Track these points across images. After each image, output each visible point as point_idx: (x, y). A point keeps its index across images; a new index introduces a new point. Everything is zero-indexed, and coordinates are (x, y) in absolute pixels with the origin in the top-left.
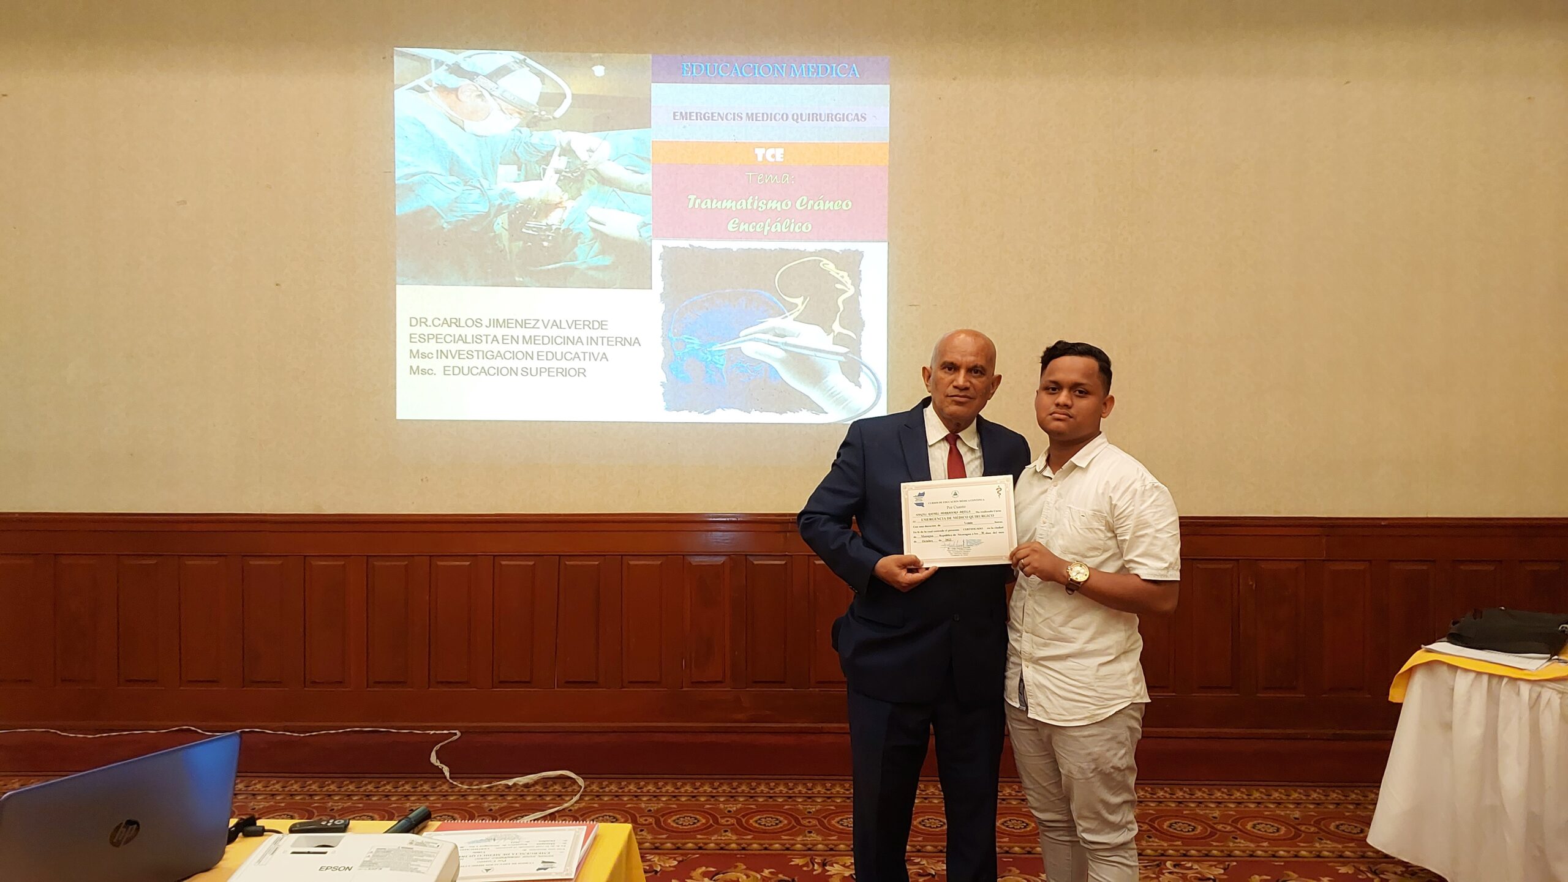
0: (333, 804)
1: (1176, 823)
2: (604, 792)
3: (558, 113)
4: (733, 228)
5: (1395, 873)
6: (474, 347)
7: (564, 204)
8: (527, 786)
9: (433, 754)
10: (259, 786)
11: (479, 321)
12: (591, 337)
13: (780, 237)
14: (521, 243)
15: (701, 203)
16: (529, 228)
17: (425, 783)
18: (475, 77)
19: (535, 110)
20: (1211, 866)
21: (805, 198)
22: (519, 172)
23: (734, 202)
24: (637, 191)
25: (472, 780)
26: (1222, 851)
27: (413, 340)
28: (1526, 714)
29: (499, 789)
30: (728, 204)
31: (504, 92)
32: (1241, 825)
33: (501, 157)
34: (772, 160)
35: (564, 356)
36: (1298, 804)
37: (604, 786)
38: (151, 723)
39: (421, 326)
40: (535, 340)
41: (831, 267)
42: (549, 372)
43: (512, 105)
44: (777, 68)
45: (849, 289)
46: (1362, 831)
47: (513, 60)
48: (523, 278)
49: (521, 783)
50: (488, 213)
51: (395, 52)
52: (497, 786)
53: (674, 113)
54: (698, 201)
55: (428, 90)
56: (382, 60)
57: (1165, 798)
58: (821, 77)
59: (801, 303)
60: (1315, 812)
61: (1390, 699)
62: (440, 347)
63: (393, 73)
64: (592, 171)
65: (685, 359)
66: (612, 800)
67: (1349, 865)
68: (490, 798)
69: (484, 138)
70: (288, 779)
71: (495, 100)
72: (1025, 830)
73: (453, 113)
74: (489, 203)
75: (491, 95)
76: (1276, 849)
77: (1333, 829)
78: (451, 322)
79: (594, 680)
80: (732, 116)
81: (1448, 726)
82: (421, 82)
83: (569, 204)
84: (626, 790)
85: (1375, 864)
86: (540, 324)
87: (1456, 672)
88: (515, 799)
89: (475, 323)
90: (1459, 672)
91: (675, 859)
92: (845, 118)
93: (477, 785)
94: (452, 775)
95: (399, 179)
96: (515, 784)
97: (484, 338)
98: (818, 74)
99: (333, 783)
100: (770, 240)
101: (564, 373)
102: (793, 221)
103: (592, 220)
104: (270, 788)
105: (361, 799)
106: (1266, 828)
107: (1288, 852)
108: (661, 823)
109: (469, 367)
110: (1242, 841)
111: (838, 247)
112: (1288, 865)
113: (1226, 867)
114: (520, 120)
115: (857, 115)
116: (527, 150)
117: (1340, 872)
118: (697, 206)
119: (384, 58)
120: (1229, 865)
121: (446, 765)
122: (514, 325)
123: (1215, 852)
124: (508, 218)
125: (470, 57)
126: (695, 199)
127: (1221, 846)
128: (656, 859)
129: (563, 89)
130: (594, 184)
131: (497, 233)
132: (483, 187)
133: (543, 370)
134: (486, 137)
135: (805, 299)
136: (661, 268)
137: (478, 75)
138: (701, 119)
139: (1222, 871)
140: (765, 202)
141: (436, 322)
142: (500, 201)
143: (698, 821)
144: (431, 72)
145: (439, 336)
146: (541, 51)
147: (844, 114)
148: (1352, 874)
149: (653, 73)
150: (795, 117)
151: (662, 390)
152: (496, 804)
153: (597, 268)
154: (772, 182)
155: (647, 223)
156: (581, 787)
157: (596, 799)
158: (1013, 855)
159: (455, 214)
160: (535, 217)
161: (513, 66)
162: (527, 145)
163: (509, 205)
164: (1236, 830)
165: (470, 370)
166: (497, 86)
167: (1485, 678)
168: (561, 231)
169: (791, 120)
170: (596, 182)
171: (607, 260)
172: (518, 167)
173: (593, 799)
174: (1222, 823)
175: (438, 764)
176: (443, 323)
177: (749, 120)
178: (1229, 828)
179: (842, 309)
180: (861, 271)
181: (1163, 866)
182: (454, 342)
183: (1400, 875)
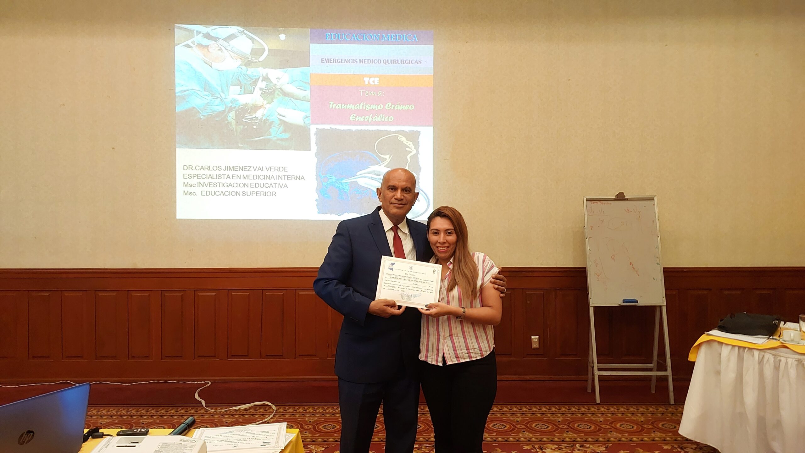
0: (144, 421)
1: (581, 424)
2: (286, 412)
3: (261, 59)
4: (353, 119)
5: (692, 448)
6: (217, 181)
7: (264, 106)
8: (245, 410)
9: (196, 394)
10: (104, 412)
11: (220, 167)
12: (279, 176)
13: (377, 123)
14: (242, 126)
15: (336, 105)
16: (246, 119)
17: (192, 409)
18: (218, 40)
19: (249, 57)
20: (599, 446)
21: (390, 104)
22: (241, 90)
23: (353, 105)
24: (302, 99)
25: (217, 407)
26: (604, 439)
27: (185, 177)
28: (757, 366)
29: (231, 411)
30: (350, 106)
31: (232, 48)
32: (614, 425)
33: (231, 82)
34: (373, 84)
35: (264, 185)
36: (643, 414)
37: (286, 409)
38: (47, 379)
39: (189, 170)
40: (249, 177)
41: (403, 139)
42: (257, 194)
43: (236, 54)
44: (375, 36)
45: (413, 151)
46: (675, 427)
47: (238, 31)
48: (243, 145)
49: (242, 409)
50: (225, 110)
51: (175, 27)
52: (230, 410)
53: (322, 59)
54: (335, 105)
55: (192, 46)
56: (169, 31)
57: (575, 411)
58: (398, 41)
59: (388, 158)
60: (652, 418)
61: (689, 359)
62: (199, 181)
63: (174, 37)
64: (279, 89)
65: (328, 187)
66: (290, 416)
67: (668, 445)
68: (226, 416)
69: (222, 72)
70: (119, 408)
71: (228, 51)
72: (504, 429)
73: (206, 59)
74: (225, 105)
75: (226, 49)
76: (631, 437)
77: (660, 426)
78: (205, 168)
79: (281, 354)
80: (352, 61)
81: (718, 373)
82: (189, 42)
83: (267, 106)
84: (298, 411)
85: (682, 444)
86: (252, 169)
87: (722, 345)
88: (240, 417)
89: (218, 168)
90: (724, 345)
91: (323, 447)
92: (410, 62)
93: (219, 410)
94: (206, 405)
95: (178, 93)
96: (239, 409)
97: (222, 176)
98: (396, 39)
99: (143, 409)
100: (373, 125)
101: (264, 194)
102: (384, 115)
103: (279, 114)
104: (110, 412)
105: (158, 418)
106: (627, 426)
107: (638, 438)
108: (316, 428)
109: (214, 191)
110: (615, 433)
111: (407, 129)
112: (638, 445)
113: (607, 446)
114: (241, 62)
115: (416, 60)
116: (245, 78)
117: (664, 448)
118: (334, 107)
119: (170, 30)
120: (608, 446)
121: (203, 400)
122: (238, 169)
123: (601, 439)
124: (235, 113)
125: (215, 29)
126: (333, 104)
127: (605, 436)
128: (313, 447)
129: (263, 46)
130: (280, 96)
131: (229, 121)
132: (222, 98)
133: (253, 193)
134: (223, 71)
135: (390, 156)
136: (315, 139)
137: (219, 39)
138: (336, 62)
139: (604, 449)
140: (369, 105)
141: (197, 168)
142: (231, 104)
143: (335, 427)
144: (194, 37)
145: (199, 175)
146: (252, 26)
147: (410, 60)
148: (671, 449)
149: (311, 39)
150: (385, 62)
151: (316, 203)
152: (229, 419)
153: (282, 140)
154: (373, 95)
155: (308, 116)
156: (274, 410)
157: (282, 416)
158: (498, 442)
159: (207, 111)
160: (249, 113)
161: (237, 34)
162: (245, 76)
163: (235, 107)
164: (611, 427)
165: (215, 193)
166: (229, 45)
167: (737, 348)
168: (263, 120)
169: (383, 63)
170: (281, 95)
171: (287, 136)
172: (240, 87)
173: (280, 416)
174: (604, 424)
175: (199, 399)
176: (201, 168)
177: (361, 63)
178: (608, 427)
179: (409, 161)
180: (419, 141)
181: (574, 447)
182: (207, 178)
183: (694, 449)
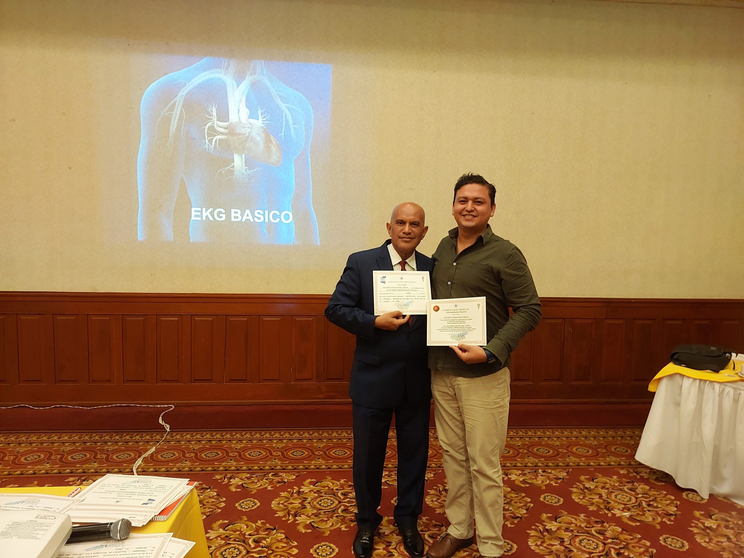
1: (539, 449)
9: (160, 418)
17: (157, 434)
20: (560, 471)
25: (182, 433)
28: (717, 399)
32: (571, 449)
36: (595, 438)
37: (252, 435)
46: (631, 453)
57: (532, 435)
60: (604, 442)
61: (649, 389)
66: (258, 442)
67: (624, 469)
68: (193, 443)
70: (82, 433)
76: (589, 461)
77: (613, 451)
79: (245, 379)
81: (678, 404)
84: (265, 436)
85: (636, 468)
88: (206, 443)
90: (685, 378)
91: (294, 475)
93: (185, 436)
94: (171, 430)
99: (107, 435)
104: (73, 439)
105: (123, 444)
106: (582, 451)
107: (595, 463)
108: (285, 455)
110: (572, 458)
113: (568, 472)
117: (621, 473)
121: (168, 425)
123: (561, 464)
127: (564, 461)
128: (284, 475)
139: (566, 474)
143: (304, 453)
148: (627, 474)
152: (196, 446)
157: (249, 442)
164: (568, 452)
167: (698, 381)
174: (561, 449)
178: (565, 451)
183: (648, 474)
